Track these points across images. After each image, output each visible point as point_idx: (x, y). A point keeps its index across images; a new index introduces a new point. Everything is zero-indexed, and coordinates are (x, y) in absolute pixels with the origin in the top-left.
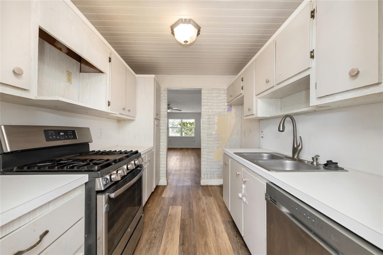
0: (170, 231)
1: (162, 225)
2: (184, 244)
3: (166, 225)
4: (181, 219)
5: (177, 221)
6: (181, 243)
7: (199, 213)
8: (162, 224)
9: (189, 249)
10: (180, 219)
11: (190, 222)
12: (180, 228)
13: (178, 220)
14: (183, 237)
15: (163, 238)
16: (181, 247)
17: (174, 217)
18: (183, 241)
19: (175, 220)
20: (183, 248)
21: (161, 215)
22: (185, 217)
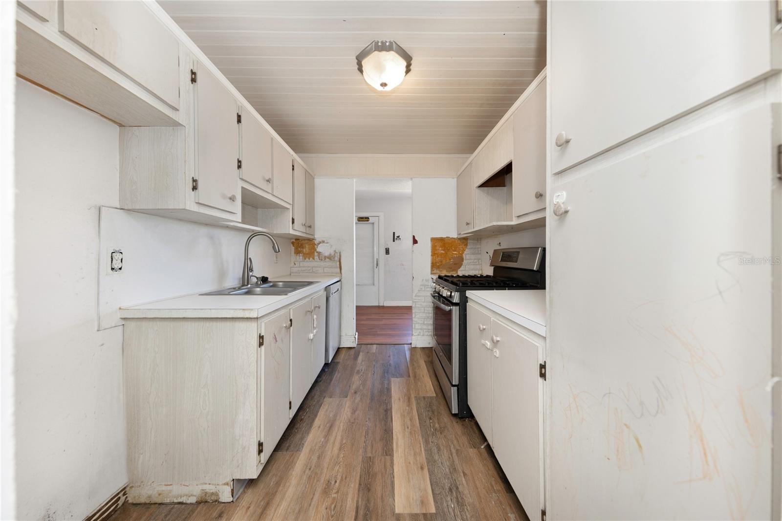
0: (410, 428)
1: (430, 441)
2: (385, 411)
3: (421, 440)
4: (392, 455)
5: (400, 450)
6: (389, 412)
7: (344, 476)
8: (431, 443)
9: (378, 406)
10: (395, 455)
11: (372, 446)
12: (392, 433)
13: (400, 452)
14: (387, 418)
15: (417, 417)
16: (389, 407)
17: (410, 463)
18: (386, 414)
19: (406, 454)
20: (387, 406)
21: (447, 470)
22: (383, 460)
